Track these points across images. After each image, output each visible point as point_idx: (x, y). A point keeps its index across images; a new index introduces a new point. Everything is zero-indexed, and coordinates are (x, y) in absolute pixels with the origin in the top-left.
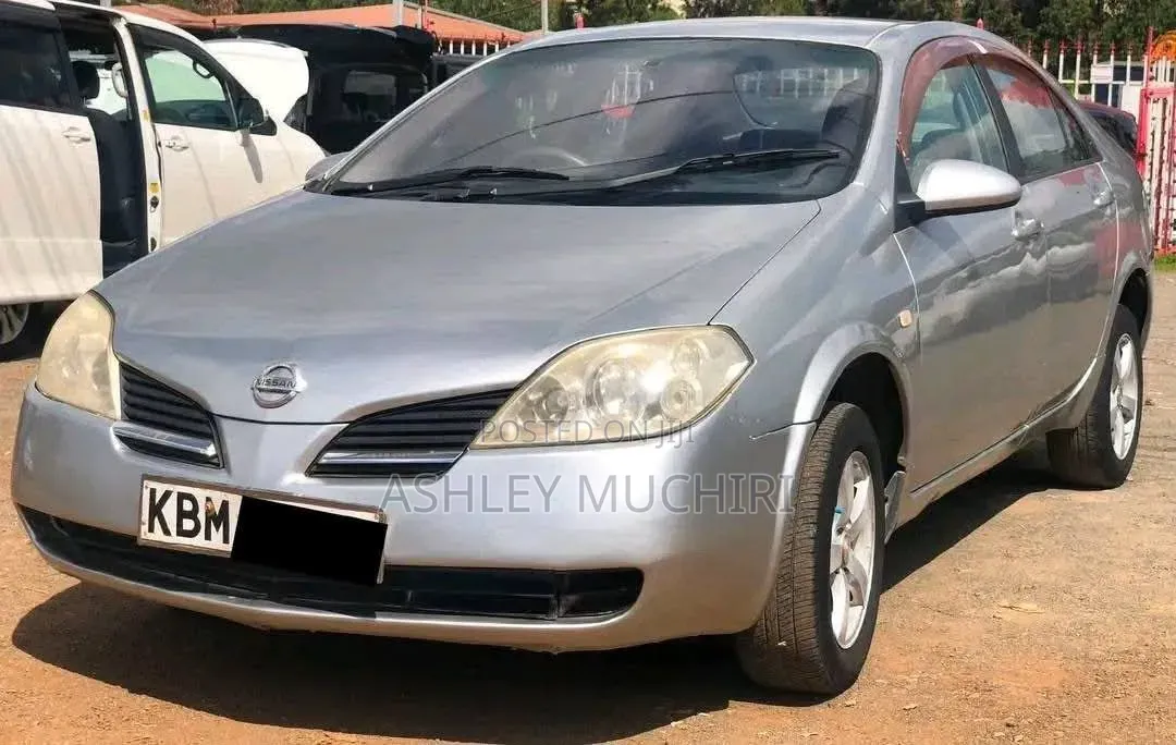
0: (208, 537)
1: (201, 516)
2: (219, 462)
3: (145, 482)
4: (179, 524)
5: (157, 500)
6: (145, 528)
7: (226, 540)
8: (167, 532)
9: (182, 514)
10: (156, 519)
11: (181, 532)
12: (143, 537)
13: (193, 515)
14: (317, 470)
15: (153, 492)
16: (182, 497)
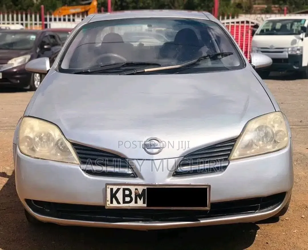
0: (136, 202)
1: (133, 196)
2: (135, 175)
3: (108, 186)
4: (124, 199)
5: (114, 192)
6: (109, 203)
7: (144, 203)
8: (118, 203)
9: (125, 196)
10: (114, 199)
11: (124, 202)
12: (108, 206)
13: (130, 195)
14: (177, 174)
15: (112, 190)
16: (124, 190)
